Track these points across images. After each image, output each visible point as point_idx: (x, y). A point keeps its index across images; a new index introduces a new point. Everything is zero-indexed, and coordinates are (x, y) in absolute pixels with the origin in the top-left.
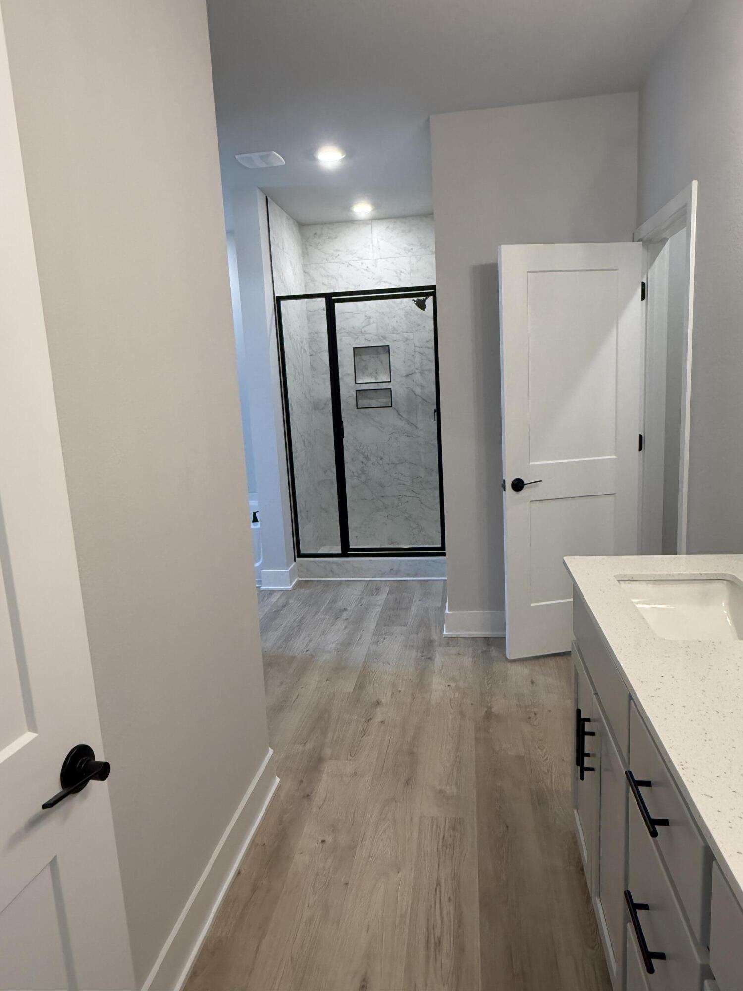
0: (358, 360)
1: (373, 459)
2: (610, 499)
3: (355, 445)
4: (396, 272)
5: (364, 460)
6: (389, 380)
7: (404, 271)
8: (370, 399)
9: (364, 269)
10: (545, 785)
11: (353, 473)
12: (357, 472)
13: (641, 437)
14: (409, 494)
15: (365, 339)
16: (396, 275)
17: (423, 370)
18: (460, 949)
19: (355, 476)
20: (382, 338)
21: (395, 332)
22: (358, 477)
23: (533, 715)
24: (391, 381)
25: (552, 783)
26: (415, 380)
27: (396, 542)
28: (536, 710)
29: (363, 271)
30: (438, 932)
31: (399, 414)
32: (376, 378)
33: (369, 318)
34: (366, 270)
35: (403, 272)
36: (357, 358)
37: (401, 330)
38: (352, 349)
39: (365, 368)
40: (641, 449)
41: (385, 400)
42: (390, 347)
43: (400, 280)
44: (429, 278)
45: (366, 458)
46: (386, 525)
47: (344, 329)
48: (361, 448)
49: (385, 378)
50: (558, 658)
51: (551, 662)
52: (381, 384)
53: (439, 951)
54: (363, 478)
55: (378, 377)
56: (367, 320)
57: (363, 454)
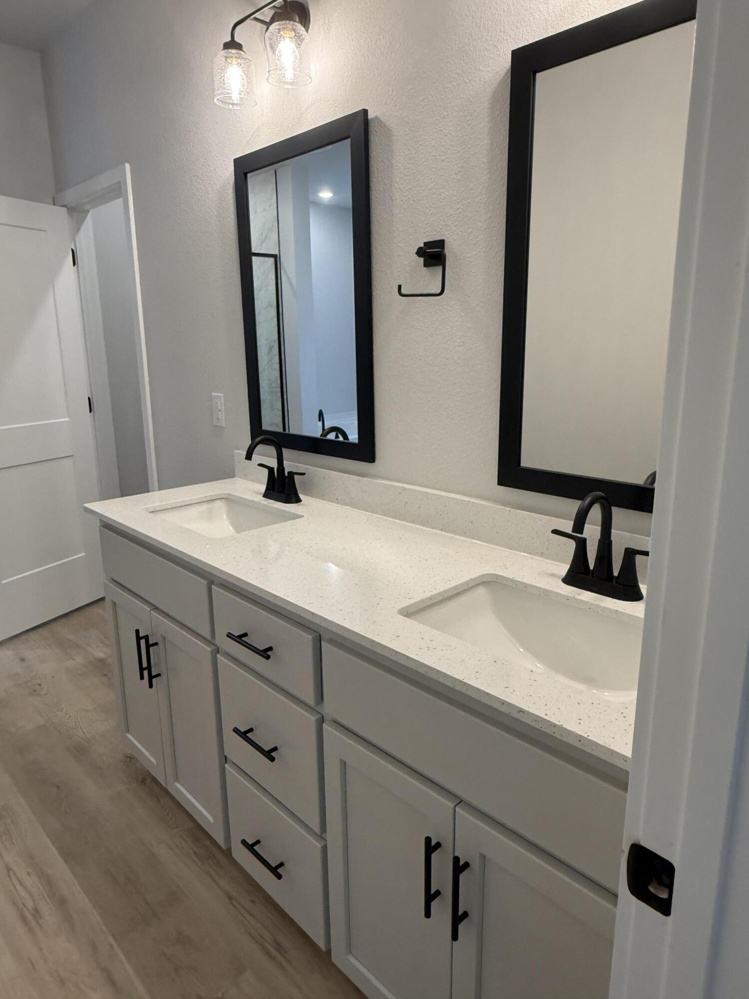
2: (69, 462)
10: (80, 737)
13: (89, 399)
18: (62, 903)
23: (37, 686)
25: (84, 734)
28: (39, 681)
30: (30, 905)
40: (91, 411)
50: (40, 631)
51: (34, 636)
53: (41, 917)
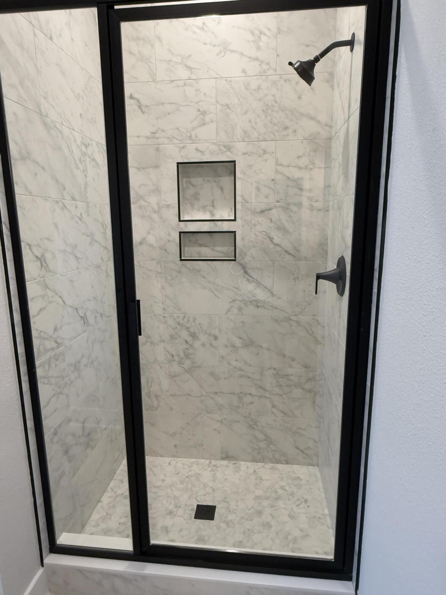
0: (185, 185)
1: (203, 338)
3: (175, 315)
4: (252, 33)
5: (189, 339)
6: (233, 218)
7: (268, 33)
8: (201, 245)
9: (198, 27)
11: (173, 356)
12: (178, 355)
14: (253, 391)
15: (197, 149)
16: (251, 38)
17: (288, 204)
19: (174, 361)
20: (224, 149)
21: (246, 139)
22: (180, 363)
24: (235, 220)
26: (273, 219)
27: (232, 457)
29: (196, 30)
31: (246, 272)
32: (212, 214)
33: (204, 113)
34: (202, 29)
35: (265, 34)
36: (183, 181)
37: (256, 135)
38: (176, 165)
39: (196, 197)
41: (225, 249)
42: (237, 163)
43: (259, 48)
44: (308, 46)
45: (193, 336)
46: (219, 432)
47: (163, 131)
48: (186, 320)
49: (227, 214)
52: (219, 223)
54: (187, 363)
55: (215, 212)
56: (201, 116)
57: (188, 329)
